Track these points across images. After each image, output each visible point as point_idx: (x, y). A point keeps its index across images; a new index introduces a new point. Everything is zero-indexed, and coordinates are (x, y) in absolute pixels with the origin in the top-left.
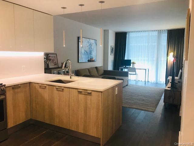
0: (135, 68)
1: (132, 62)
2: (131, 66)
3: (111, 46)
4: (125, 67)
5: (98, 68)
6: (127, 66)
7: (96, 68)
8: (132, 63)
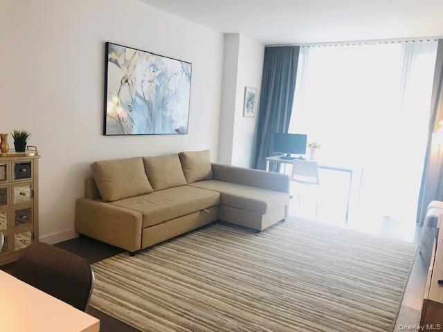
0: (316, 163)
1: (309, 141)
2: (306, 156)
3: (245, 88)
4: (288, 158)
5: (189, 156)
6: (292, 155)
7: (182, 157)
8: (310, 145)
